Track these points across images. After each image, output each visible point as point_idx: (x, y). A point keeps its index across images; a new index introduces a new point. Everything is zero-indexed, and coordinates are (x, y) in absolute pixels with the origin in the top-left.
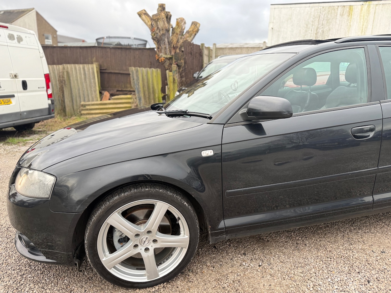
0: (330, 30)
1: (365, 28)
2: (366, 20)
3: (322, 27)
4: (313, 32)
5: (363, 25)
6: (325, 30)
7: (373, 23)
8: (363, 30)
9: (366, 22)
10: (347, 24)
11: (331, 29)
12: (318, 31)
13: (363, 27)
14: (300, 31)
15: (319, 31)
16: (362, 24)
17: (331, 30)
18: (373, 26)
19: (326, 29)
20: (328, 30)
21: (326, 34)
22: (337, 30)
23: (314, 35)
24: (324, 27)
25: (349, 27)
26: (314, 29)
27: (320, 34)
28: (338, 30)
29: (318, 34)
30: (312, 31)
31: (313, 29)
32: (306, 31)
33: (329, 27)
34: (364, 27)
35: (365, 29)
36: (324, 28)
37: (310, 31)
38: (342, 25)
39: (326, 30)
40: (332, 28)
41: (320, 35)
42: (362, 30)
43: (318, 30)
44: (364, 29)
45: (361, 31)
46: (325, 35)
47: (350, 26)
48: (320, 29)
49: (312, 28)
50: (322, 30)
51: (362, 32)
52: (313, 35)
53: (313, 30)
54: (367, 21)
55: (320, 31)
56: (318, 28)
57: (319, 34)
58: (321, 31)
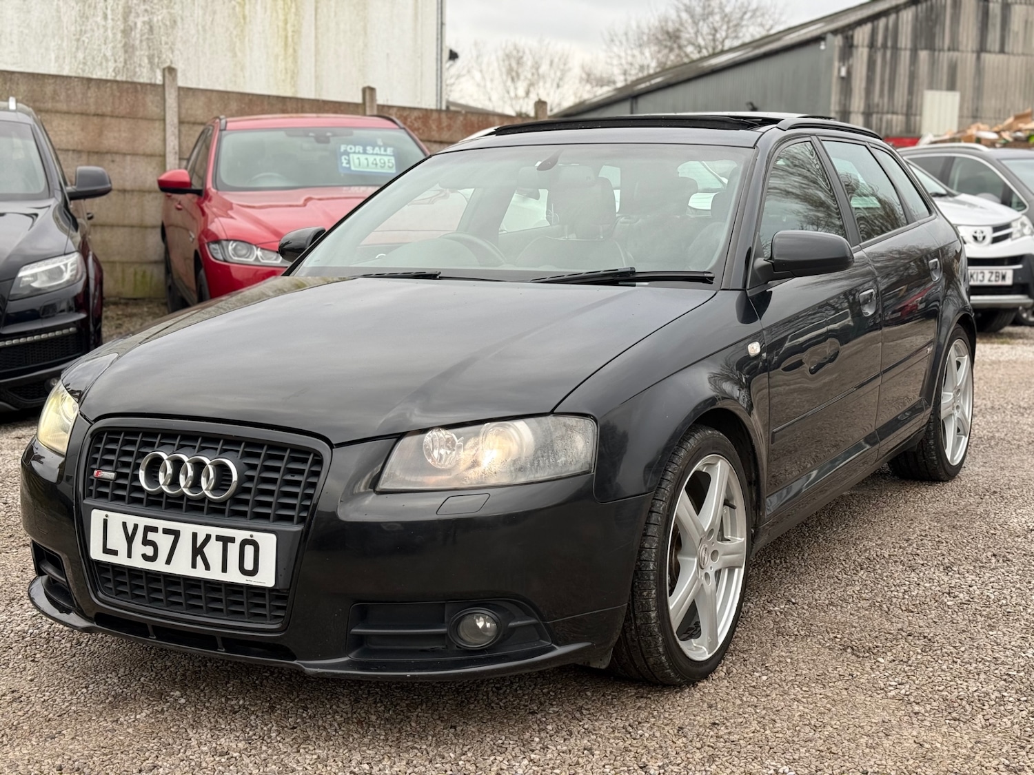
0: (175, 22)
1: (293, 31)
2: (293, 5)
3: (143, 7)
4: (110, 22)
5: (286, 22)
6: (158, 21)
7: (316, 19)
8: (290, 39)
9: (293, 10)
10: (234, 8)
11: (179, 20)
12: (131, 23)
13: (285, 29)
14: (58, 11)
15: (135, 24)
16: (282, 17)
17: (179, 24)
18: (316, 28)
19: (160, 18)
20: (168, 23)
21: (164, 39)
22: (200, 28)
23: (119, 36)
24: (152, 8)
25: (242, 21)
26: (113, 10)
27: (142, 36)
28: (205, 30)
29: (133, 33)
30: (105, 17)
31: (109, 12)
32: (84, 16)
33: (169, 13)
34: (290, 29)
35: (293, 36)
36: (152, 13)
37: (99, 19)
38: (214, 12)
39: (160, 24)
40: (182, 19)
41: (141, 41)
42: (286, 37)
43: (132, 17)
44: (290, 34)
45: (283, 43)
46: (161, 44)
47: (244, 18)
48: (138, 15)
49: (107, 8)
50: (146, 19)
51: (286, 44)
52: (114, 34)
53: (110, 17)
54: (297, 9)
55: (139, 25)
56: (130, 12)
57: (138, 36)
58: (144, 23)
